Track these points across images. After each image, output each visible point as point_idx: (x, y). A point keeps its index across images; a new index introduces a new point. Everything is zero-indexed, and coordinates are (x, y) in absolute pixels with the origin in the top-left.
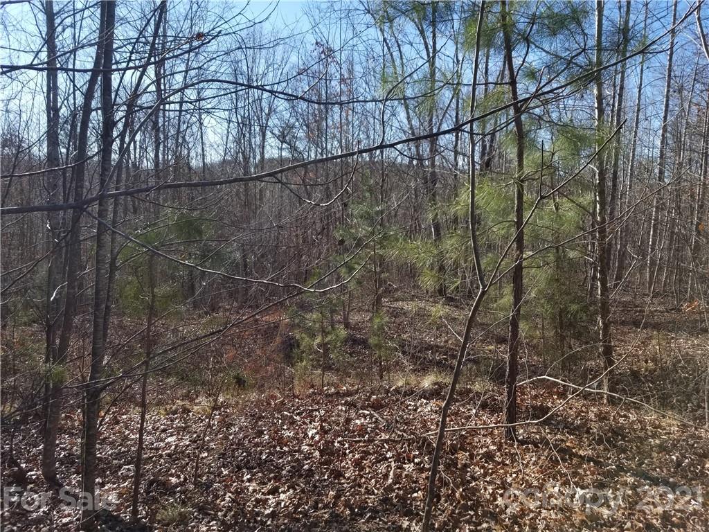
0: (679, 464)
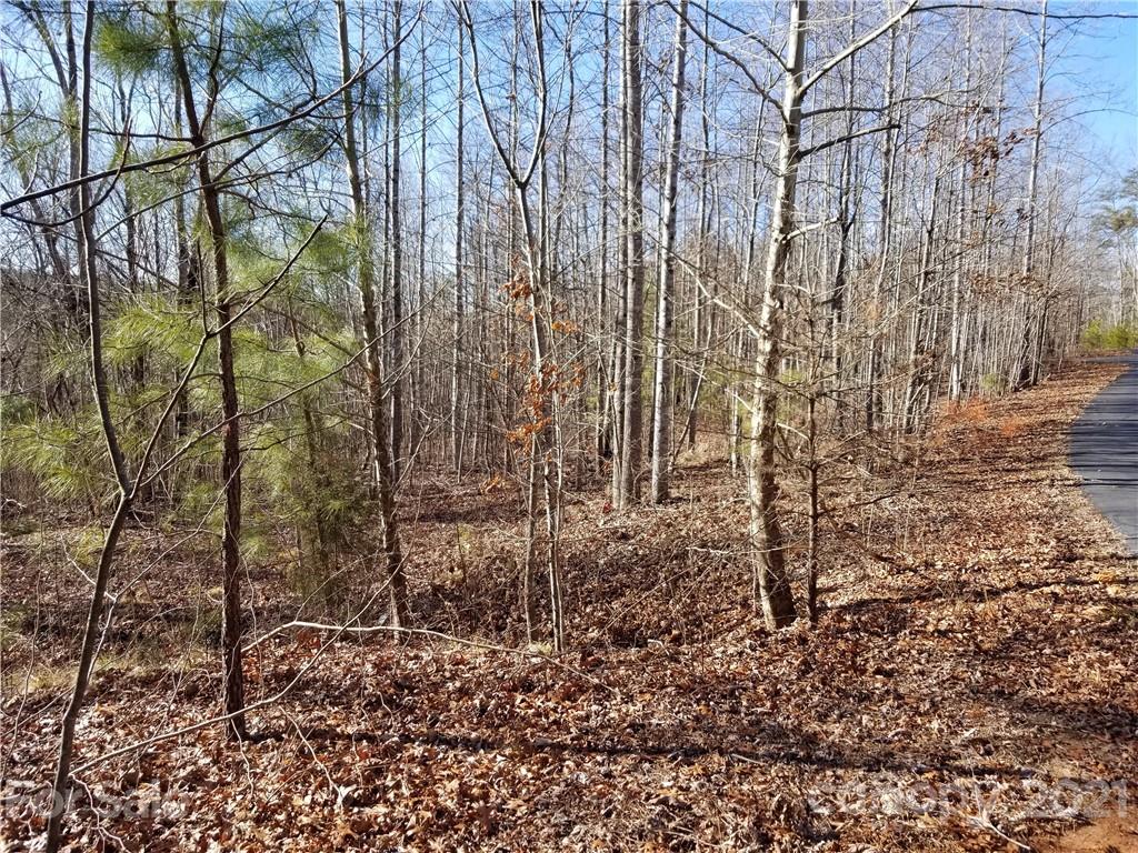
0: (483, 709)
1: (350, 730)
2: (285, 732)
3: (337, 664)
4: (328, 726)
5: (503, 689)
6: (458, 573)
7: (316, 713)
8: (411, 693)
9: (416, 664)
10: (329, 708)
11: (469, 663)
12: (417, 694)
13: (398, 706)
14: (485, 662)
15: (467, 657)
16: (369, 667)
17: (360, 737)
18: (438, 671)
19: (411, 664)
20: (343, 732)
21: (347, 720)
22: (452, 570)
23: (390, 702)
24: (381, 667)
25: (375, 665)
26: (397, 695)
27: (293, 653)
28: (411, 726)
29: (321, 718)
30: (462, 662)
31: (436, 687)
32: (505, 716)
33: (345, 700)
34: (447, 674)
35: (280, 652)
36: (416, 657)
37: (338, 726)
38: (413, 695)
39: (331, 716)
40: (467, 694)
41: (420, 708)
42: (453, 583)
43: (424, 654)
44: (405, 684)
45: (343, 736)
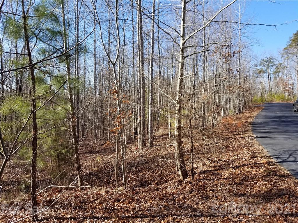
0: (106, 208)
1: (68, 216)
2: (49, 218)
3: (64, 197)
4: (62, 215)
5: (111, 202)
6: (96, 168)
7: (58, 212)
8: (85, 204)
9: (86, 195)
10: (62, 210)
11: (101, 195)
12: (87, 205)
13: (82, 209)
14: (106, 194)
15: (100, 193)
16: (73, 197)
17: (72, 218)
18: (92, 197)
19: (85, 196)
20: (66, 217)
21: (67, 214)
22: (95, 167)
23: (79, 207)
24: (76, 197)
25: (75, 197)
26: (81, 205)
27: (51, 194)
28: (86, 214)
29: (60, 214)
30: (99, 194)
31: (92, 202)
32: (112, 209)
33: (66, 208)
34: (95, 198)
35: (47, 194)
36: (86, 194)
37: (65, 215)
38: (86, 205)
39: (63, 212)
40: (101, 204)
41: (88, 209)
42: (95, 171)
43: (88, 193)
44: (84, 202)
45: (66, 218)
